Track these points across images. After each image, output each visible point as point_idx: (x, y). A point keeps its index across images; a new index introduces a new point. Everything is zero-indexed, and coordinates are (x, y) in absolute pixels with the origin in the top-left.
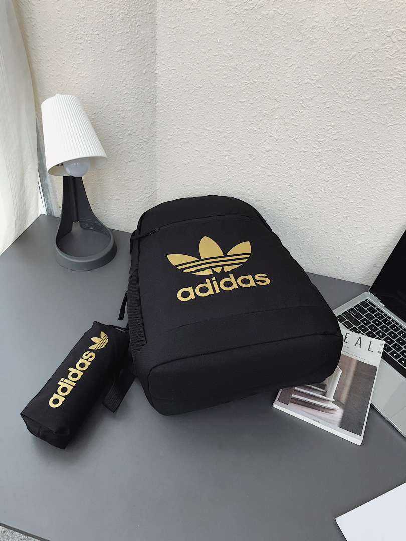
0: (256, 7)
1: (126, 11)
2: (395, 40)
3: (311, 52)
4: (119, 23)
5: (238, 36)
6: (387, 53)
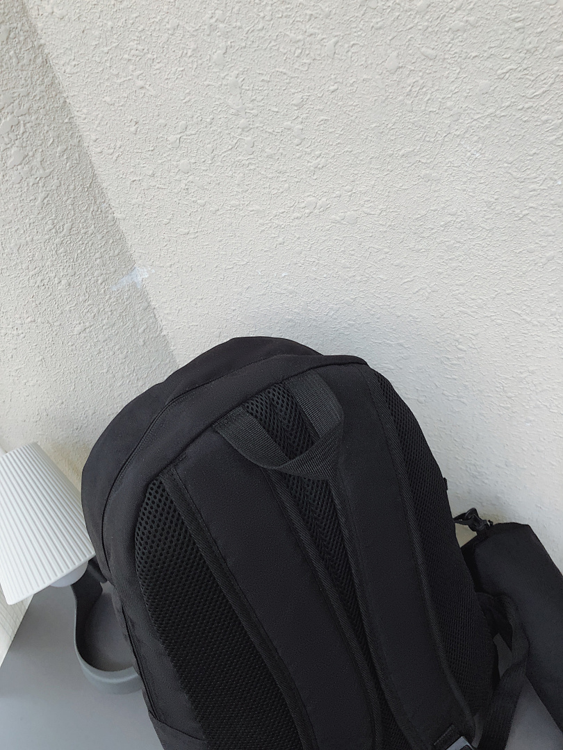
0: (316, 211)
1: (70, 270)
5: (294, 261)
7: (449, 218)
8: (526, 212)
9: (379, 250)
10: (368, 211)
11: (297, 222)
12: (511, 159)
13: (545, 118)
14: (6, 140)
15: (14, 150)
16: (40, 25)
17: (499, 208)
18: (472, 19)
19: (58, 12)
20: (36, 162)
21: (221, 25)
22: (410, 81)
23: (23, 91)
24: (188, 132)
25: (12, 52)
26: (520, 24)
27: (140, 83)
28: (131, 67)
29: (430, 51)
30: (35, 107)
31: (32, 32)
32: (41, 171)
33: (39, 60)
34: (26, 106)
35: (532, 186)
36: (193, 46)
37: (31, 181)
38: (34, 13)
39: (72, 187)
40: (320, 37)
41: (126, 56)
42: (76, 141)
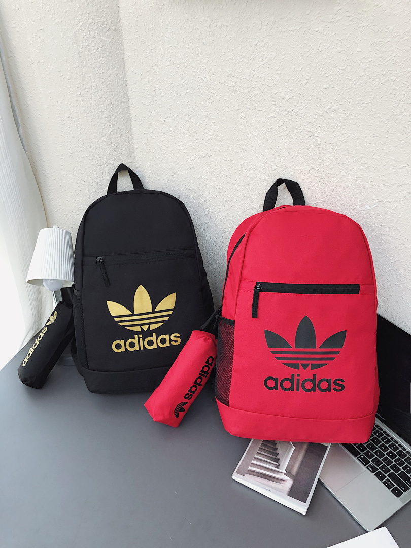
0: (207, 156)
1: (112, 162)
2: (312, 176)
3: (252, 186)
4: (107, 171)
5: (197, 176)
6: (308, 185)
7: (251, 166)
8: (276, 168)
9: (227, 176)
10: (224, 159)
11: (200, 159)
12: (272, 147)
13: (281, 134)
14: (105, 108)
15: (106, 112)
16: (128, 74)
17: (267, 165)
18: (260, 99)
19: (135, 71)
20: (113, 118)
21: (186, 85)
22: (242, 114)
23: (116, 93)
24: (168, 119)
25: (116, 80)
26: (274, 103)
27: (156, 99)
28: (154, 93)
29: (248, 106)
30: (118, 100)
31: (125, 75)
32: (113, 122)
33: (124, 85)
34: (115, 98)
35: (278, 158)
36: (176, 90)
37: (109, 124)
38: (127, 70)
39: (122, 131)
40: (216, 95)
41: (154, 89)
42: (128, 115)
